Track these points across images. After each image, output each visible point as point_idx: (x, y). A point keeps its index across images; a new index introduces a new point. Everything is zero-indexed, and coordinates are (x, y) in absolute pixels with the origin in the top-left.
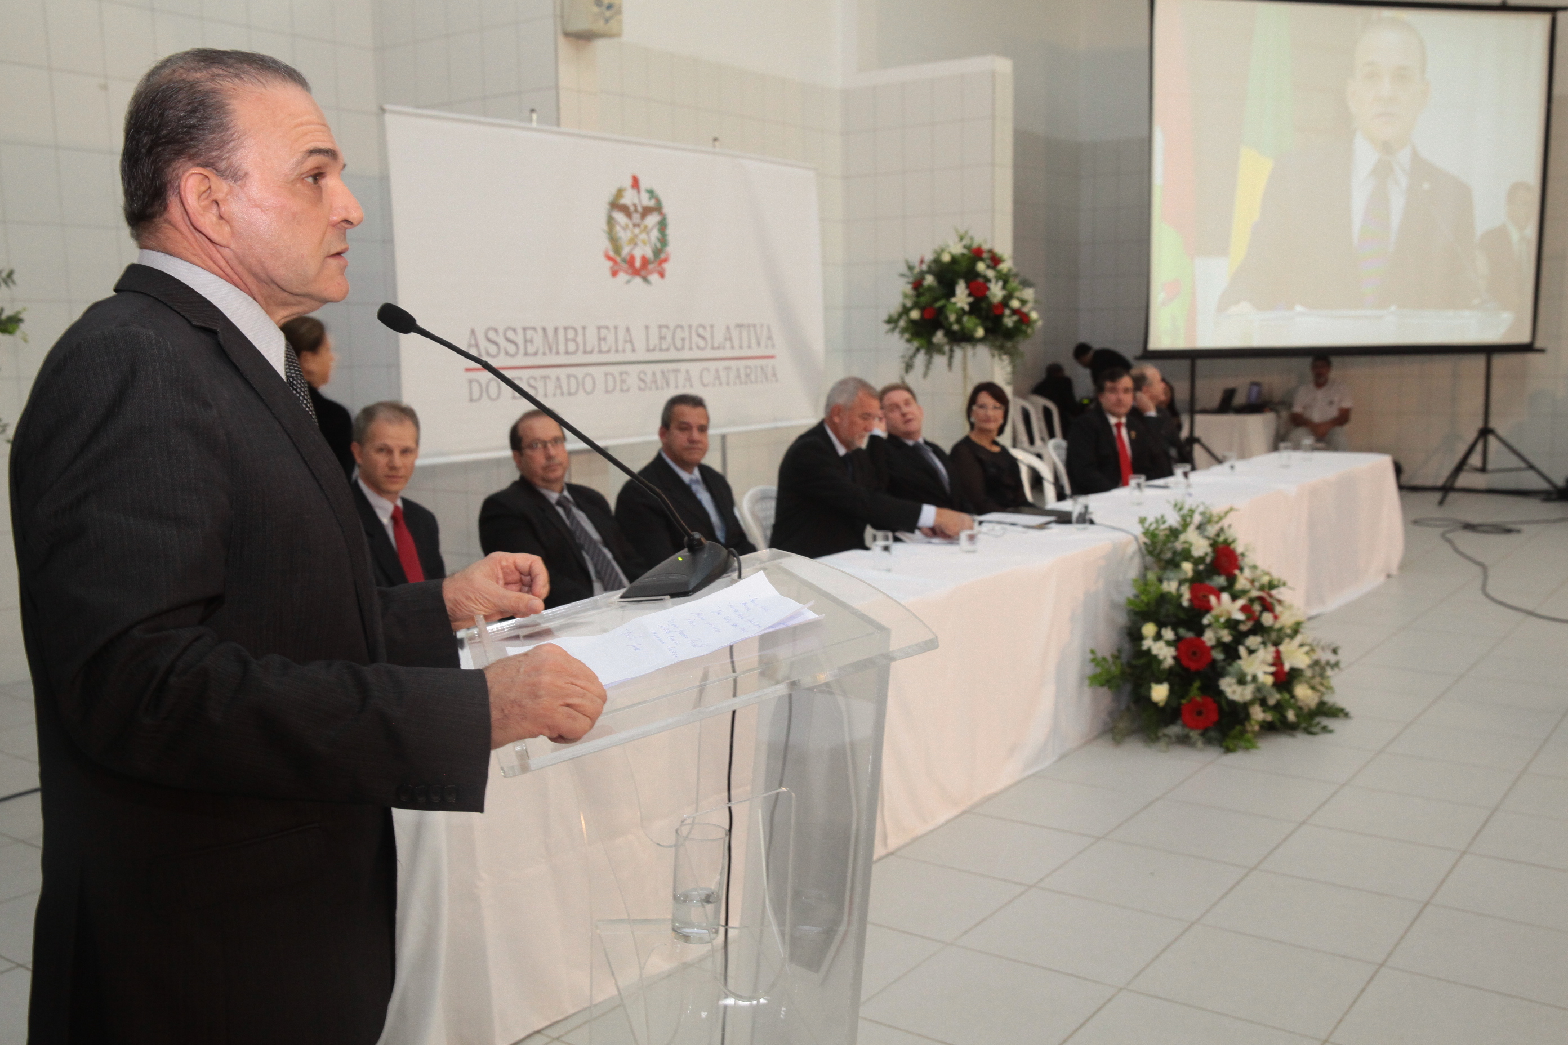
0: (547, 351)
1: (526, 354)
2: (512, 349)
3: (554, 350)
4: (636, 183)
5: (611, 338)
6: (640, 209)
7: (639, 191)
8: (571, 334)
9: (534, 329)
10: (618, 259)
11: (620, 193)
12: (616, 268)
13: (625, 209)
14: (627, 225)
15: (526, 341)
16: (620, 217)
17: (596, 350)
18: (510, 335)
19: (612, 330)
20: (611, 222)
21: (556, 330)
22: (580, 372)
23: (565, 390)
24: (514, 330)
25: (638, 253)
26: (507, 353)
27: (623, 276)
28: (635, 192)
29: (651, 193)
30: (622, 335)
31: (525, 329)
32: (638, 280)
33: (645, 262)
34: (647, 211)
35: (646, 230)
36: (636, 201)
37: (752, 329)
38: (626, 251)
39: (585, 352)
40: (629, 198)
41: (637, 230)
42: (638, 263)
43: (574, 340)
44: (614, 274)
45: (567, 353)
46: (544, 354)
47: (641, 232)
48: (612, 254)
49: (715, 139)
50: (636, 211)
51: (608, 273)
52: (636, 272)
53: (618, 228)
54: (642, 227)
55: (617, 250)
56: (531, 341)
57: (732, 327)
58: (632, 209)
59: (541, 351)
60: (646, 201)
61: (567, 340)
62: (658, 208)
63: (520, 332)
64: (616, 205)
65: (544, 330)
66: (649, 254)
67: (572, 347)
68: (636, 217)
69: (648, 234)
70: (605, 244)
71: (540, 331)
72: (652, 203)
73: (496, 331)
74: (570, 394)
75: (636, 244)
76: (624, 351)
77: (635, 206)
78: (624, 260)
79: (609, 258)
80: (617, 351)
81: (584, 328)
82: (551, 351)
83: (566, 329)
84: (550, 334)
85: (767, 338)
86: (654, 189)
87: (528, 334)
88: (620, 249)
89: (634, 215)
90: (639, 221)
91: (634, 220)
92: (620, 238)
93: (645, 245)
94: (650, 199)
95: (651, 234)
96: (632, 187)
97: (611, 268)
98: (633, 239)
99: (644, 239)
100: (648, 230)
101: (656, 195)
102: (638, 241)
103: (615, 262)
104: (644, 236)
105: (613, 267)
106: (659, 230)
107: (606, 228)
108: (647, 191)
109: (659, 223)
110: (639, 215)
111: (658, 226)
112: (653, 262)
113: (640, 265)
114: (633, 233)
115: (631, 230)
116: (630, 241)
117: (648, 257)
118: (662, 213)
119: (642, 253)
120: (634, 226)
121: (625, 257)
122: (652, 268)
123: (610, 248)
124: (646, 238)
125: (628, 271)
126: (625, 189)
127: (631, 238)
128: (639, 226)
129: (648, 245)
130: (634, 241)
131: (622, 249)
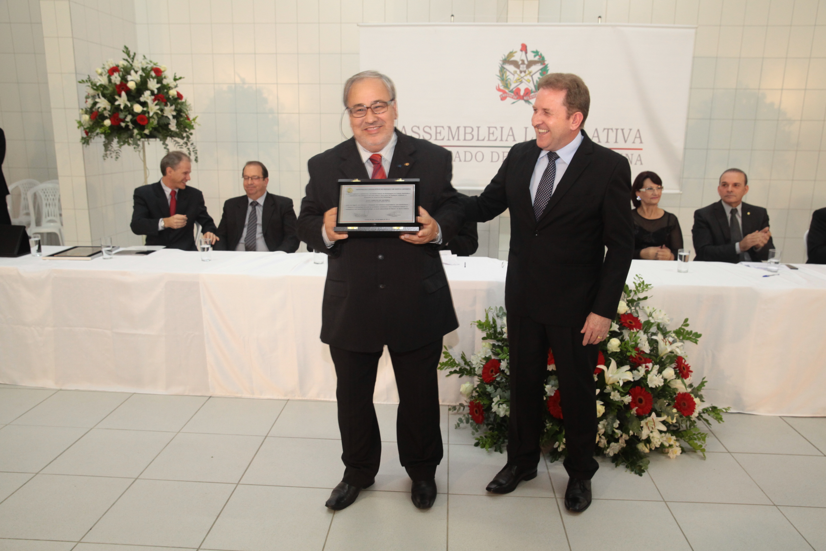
0: (451, 138)
1: (436, 139)
3: (456, 138)
4: (524, 48)
5: (498, 133)
6: (526, 62)
7: (526, 53)
8: (469, 130)
9: (443, 127)
10: (507, 91)
11: (511, 54)
12: (505, 95)
13: (515, 64)
14: (516, 72)
15: (436, 133)
16: (511, 68)
17: (487, 138)
18: (427, 129)
19: (499, 130)
20: (502, 70)
21: (458, 128)
22: (474, 150)
23: (462, 158)
24: (430, 128)
25: (522, 88)
27: (509, 100)
28: (524, 52)
29: (536, 53)
30: (506, 132)
31: (436, 127)
32: (522, 102)
33: (528, 92)
34: (531, 63)
35: (531, 75)
36: (524, 58)
37: (620, 132)
38: (513, 86)
39: (478, 140)
40: (519, 56)
41: (523, 74)
42: (522, 93)
43: (471, 133)
44: (503, 99)
45: (465, 140)
46: (449, 140)
47: (525, 76)
48: (502, 88)
49: (600, 17)
51: (499, 98)
52: (522, 98)
53: (508, 73)
54: (527, 72)
55: (506, 86)
56: (440, 133)
57: (600, 131)
58: (520, 62)
59: (446, 138)
60: (531, 57)
61: (465, 133)
62: (542, 60)
63: (434, 129)
64: (507, 61)
65: (449, 128)
66: (532, 87)
67: (469, 137)
69: (532, 76)
70: (498, 82)
71: (447, 129)
72: (537, 58)
73: (418, 128)
74: (465, 161)
75: (521, 82)
76: (507, 140)
77: (523, 62)
78: (511, 91)
79: (499, 90)
80: (501, 140)
81: (478, 128)
82: (453, 138)
83: (465, 127)
84: (454, 130)
85: (636, 137)
86: (538, 50)
87: (439, 130)
88: (509, 85)
89: (521, 66)
90: (525, 69)
91: (521, 69)
92: (509, 79)
93: (529, 83)
94: (535, 56)
95: (534, 76)
96: (521, 50)
97: (500, 96)
98: (519, 79)
99: (528, 79)
100: (531, 74)
101: (539, 54)
102: (523, 81)
103: (504, 92)
104: (529, 77)
105: (502, 95)
106: (541, 74)
107: (499, 74)
108: (533, 52)
109: (541, 69)
110: (525, 66)
111: (540, 71)
112: (534, 92)
113: (524, 94)
114: (520, 76)
115: (518, 75)
116: (517, 81)
117: (530, 89)
118: (544, 64)
119: (526, 87)
120: (521, 72)
121: (512, 90)
122: (533, 95)
123: (501, 84)
124: (530, 78)
125: (514, 97)
126: (516, 52)
127: (518, 79)
128: (525, 72)
129: (531, 82)
130: (520, 80)
131: (511, 85)
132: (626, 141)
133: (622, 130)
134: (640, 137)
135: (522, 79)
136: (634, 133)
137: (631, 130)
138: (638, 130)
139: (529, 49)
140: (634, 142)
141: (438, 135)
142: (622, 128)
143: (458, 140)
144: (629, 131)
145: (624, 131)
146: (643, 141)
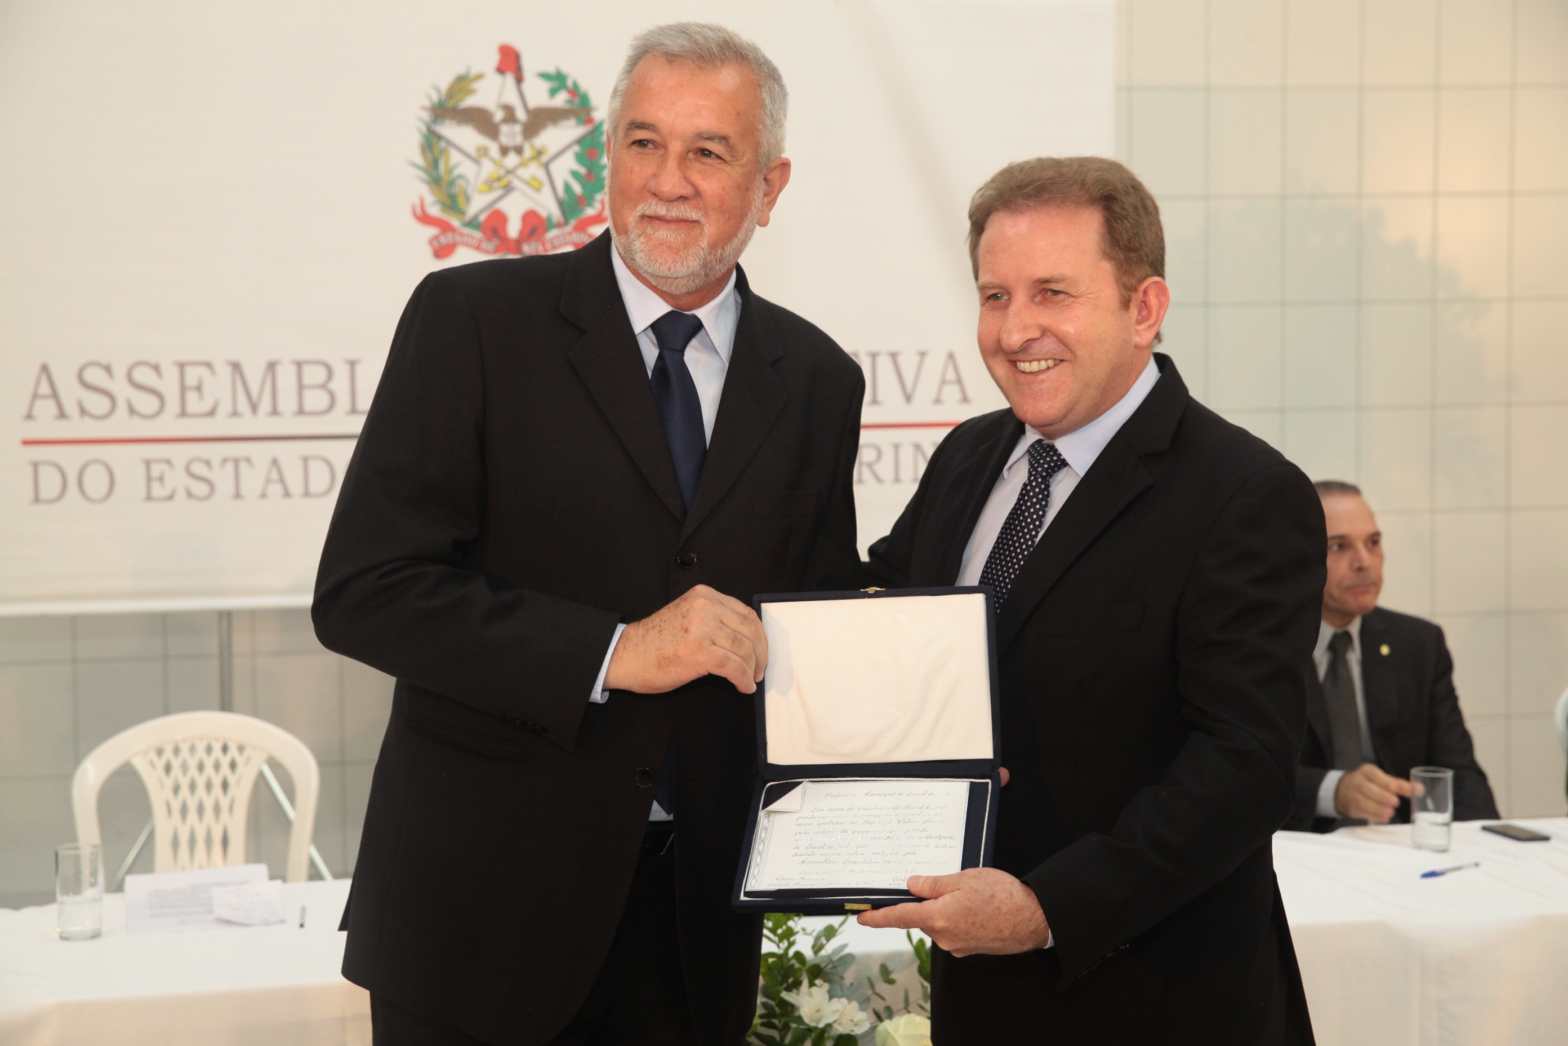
0: (243, 406)
1: (183, 413)
2: (147, 403)
3: (265, 405)
4: (511, 62)
6: (521, 115)
7: (519, 79)
8: (314, 375)
9: (208, 365)
10: (455, 222)
11: (462, 83)
12: (448, 239)
13: (482, 119)
14: (484, 151)
15: (183, 389)
16: (461, 134)
18: (144, 376)
20: (433, 143)
21: (272, 366)
23: (294, 487)
24: (157, 368)
25: (515, 207)
26: (132, 411)
27: (466, 257)
28: (510, 78)
29: (557, 80)
31: (182, 366)
33: (531, 225)
34: (540, 119)
35: (541, 159)
36: (511, 97)
38: (477, 204)
40: (493, 93)
41: (512, 160)
42: (511, 229)
43: (323, 386)
44: (442, 252)
45: (298, 412)
46: (235, 414)
47: (522, 164)
48: (434, 211)
50: (510, 116)
51: (427, 251)
52: (507, 248)
53: (455, 157)
54: (528, 152)
55: (452, 203)
56: (199, 388)
58: (499, 116)
59: (225, 407)
61: (301, 387)
62: (578, 109)
63: (172, 373)
64: (449, 109)
65: (236, 367)
66: (548, 206)
68: (512, 135)
69: (546, 166)
70: (419, 191)
71: (226, 370)
72: (561, 100)
75: (508, 189)
77: (509, 110)
78: (472, 223)
79: (425, 219)
81: (352, 364)
82: (254, 408)
83: (299, 365)
84: (254, 375)
85: (944, 382)
86: (565, 69)
87: (192, 376)
88: (461, 200)
89: (505, 129)
90: (519, 140)
91: (505, 140)
92: (460, 176)
93: (538, 190)
94: (553, 92)
95: (554, 167)
96: (501, 70)
97: (431, 242)
98: (499, 179)
99: (534, 178)
100: (544, 158)
101: (569, 83)
102: (516, 183)
103: (445, 227)
104: (534, 170)
105: (436, 237)
106: (578, 157)
107: (419, 160)
108: (545, 76)
109: (580, 141)
110: (518, 129)
111: (576, 148)
112: (559, 225)
113: (522, 233)
114: (501, 166)
115: (493, 160)
116: (490, 184)
117: (543, 213)
118: (589, 120)
119: (525, 205)
120: (504, 151)
121: (476, 217)
122: (558, 237)
123: (429, 198)
124: (541, 174)
125: (485, 245)
126: (479, 77)
127: (495, 176)
128: (519, 150)
129: (547, 189)
130: (504, 182)
131: (468, 199)
132: (908, 398)
133: (894, 356)
134: (959, 381)
135: (510, 177)
136: (935, 365)
137: (923, 354)
138: (951, 356)
139: (530, 66)
140: (938, 401)
141: (192, 396)
142: (893, 348)
143: (275, 412)
144: (916, 359)
145: (901, 360)
146: (971, 393)
